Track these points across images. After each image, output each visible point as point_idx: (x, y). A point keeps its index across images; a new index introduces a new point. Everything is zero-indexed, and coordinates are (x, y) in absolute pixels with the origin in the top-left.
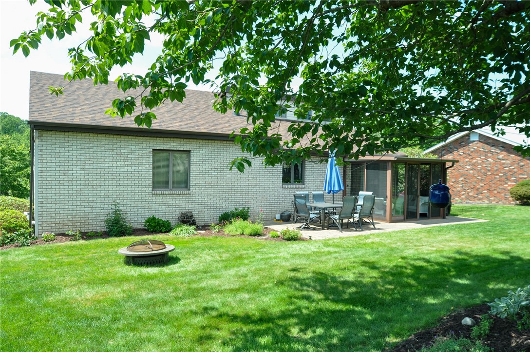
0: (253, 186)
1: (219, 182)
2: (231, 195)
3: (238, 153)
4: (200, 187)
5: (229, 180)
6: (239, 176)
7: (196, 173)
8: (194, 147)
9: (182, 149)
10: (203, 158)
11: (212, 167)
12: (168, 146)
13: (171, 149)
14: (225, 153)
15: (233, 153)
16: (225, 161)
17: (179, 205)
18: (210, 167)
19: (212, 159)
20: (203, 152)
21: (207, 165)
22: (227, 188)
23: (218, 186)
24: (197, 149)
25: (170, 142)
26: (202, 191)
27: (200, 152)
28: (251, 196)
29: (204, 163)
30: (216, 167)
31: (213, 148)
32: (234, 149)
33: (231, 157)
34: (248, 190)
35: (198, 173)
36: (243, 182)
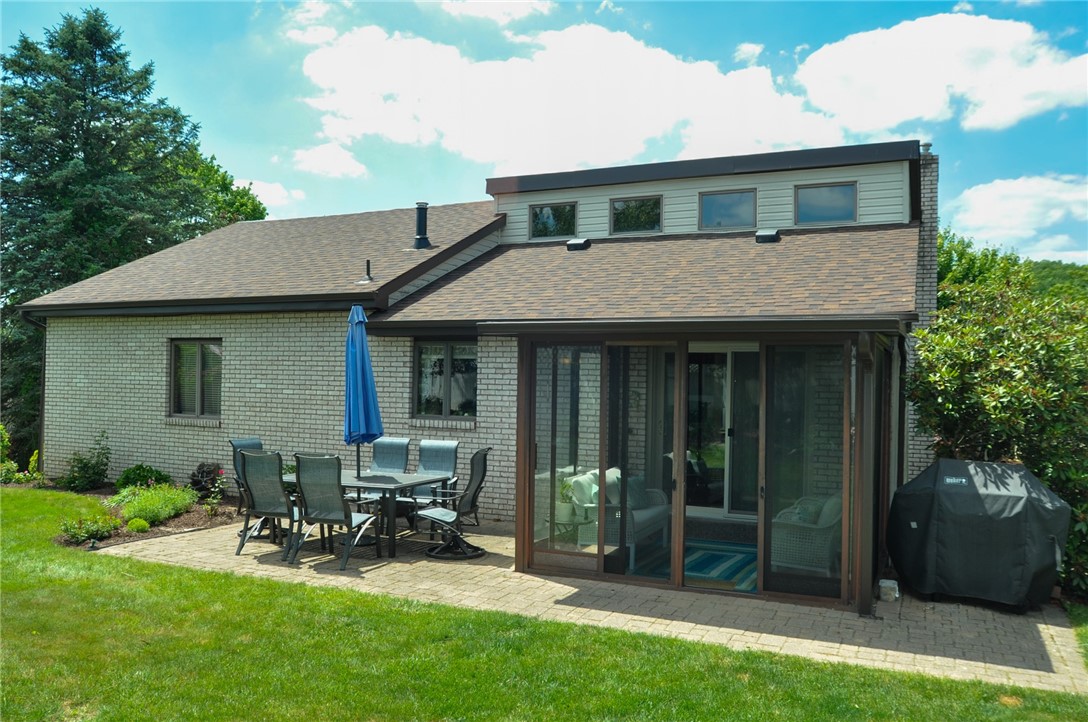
0: (337, 418)
1: (269, 405)
2: (293, 435)
3: (306, 339)
4: (237, 413)
5: (289, 401)
6: (307, 392)
7: (230, 385)
8: (228, 331)
9: (208, 336)
10: (242, 353)
11: (257, 372)
12: (188, 331)
13: (193, 336)
14: (280, 339)
15: (295, 339)
16: (280, 358)
17: (202, 449)
18: (253, 372)
19: (257, 353)
20: (241, 339)
21: (248, 367)
22: (284, 420)
23: (268, 415)
24: (232, 335)
25: (191, 322)
26: (239, 422)
27: (237, 339)
28: (334, 442)
29: (243, 363)
30: (264, 372)
31: (259, 330)
32: (298, 330)
33: (291, 349)
34: (327, 427)
35: (233, 385)
36: (316, 407)
